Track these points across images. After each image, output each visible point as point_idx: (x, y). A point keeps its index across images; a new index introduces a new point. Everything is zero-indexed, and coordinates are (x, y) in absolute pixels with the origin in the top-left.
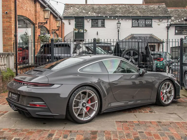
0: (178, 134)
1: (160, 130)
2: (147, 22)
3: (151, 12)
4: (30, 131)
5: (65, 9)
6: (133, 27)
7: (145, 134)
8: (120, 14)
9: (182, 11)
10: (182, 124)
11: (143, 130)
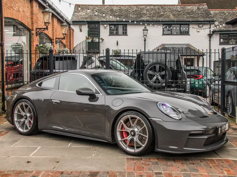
0: (210, 175)
1: (185, 170)
2: (183, 28)
3: (187, 16)
4: (5, 173)
5: (75, 12)
6: (164, 34)
7: (163, 175)
8: (147, 18)
9: (229, 13)
10: (217, 163)
11: (162, 170)
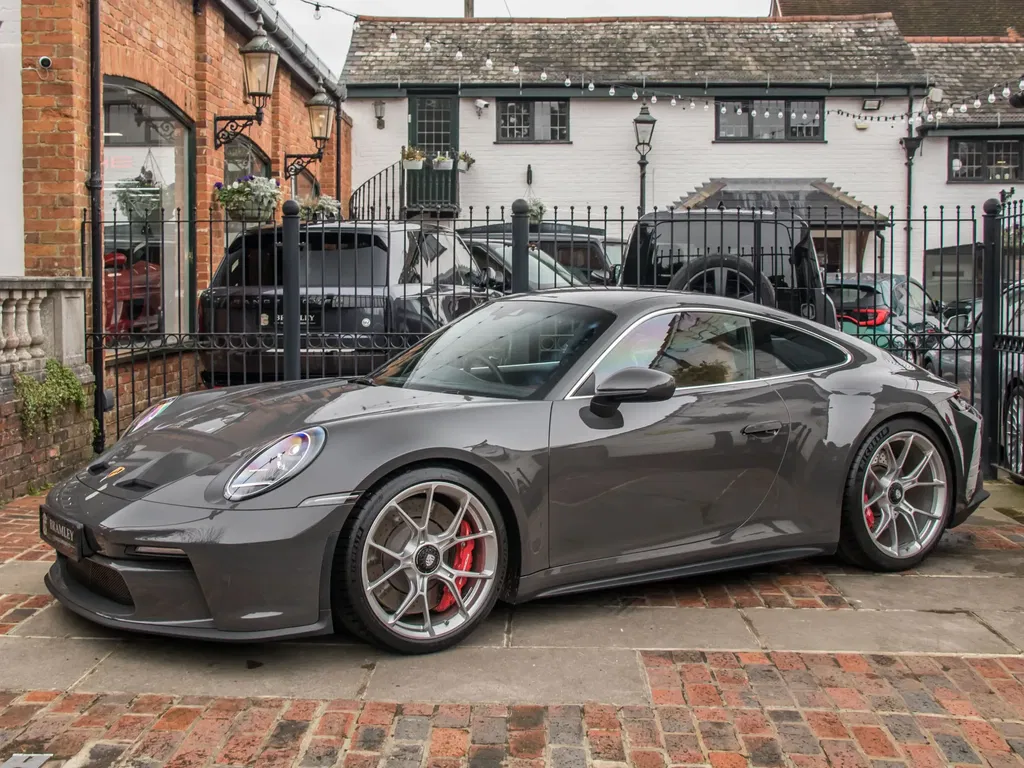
0: (993, 725)
1: (888, 703)
2: (799, 114)
3: (816, 63)
4: (176, 706)
5: (355, 47)
6: (719, 139)
7: (805, 724)
8: (649, 73)
9: (985, 54)
10: (1010, 673)
11: (796, 701)
